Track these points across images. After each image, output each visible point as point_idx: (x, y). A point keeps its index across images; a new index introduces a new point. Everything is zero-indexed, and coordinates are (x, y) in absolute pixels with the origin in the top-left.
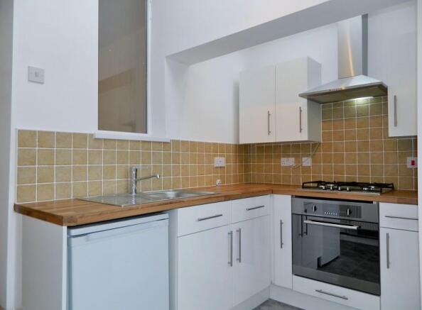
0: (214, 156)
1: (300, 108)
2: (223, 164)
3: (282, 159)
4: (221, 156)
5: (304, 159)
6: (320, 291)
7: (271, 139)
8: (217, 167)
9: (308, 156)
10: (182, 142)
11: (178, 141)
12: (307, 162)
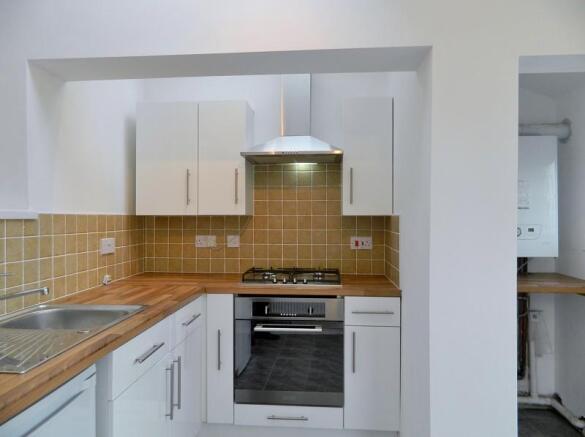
0: (102, 236)
1: (236, 170)
2: (112, 249)
3: (197, 238)
4: (109, 236)
5: (230, 237)
6: (273, 418)
7: (191, 211)
8: (104, 255)
9: (235, 233)
10: (56, 216)
11: (49, 216)
12: (233, 241)
